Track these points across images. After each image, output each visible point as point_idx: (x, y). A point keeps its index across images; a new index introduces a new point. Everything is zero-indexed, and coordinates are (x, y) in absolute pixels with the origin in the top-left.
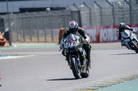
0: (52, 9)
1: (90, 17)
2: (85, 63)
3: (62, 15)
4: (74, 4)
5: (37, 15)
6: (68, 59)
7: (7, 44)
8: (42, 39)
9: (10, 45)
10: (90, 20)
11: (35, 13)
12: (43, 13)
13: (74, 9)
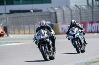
0: (34, 11)
1: (64, 16)
2: (51, 49)
4: (52, 8)
5: (24, 15)
6: (39, 47)
7: (5, 35)
8: (27, 31)
9: (8, 36)
10: (64, 18)
13: (52, 11)
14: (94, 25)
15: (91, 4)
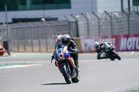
0: (46, 20)
1: (88, 27)
3: (57, 26)
4: (72, 15)
7: (6, 54)
9: (9, 54)
10: (88, 30)
11: (29, 23)
12: (37, 23)
13: (72, 20)
14: (130, 39)
15: (127, 10)
